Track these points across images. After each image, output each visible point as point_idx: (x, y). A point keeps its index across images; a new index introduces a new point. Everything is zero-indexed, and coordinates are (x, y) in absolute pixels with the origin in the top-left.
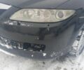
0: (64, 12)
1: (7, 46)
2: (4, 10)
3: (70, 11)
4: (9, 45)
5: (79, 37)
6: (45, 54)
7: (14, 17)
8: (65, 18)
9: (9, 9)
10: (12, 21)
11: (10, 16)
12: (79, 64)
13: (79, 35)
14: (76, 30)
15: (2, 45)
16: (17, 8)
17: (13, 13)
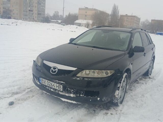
0: (109, 71)
1: (72, 95)
2: (72, 71)
3: (112, 71)
4: (74, 94)
5: (119, 88)
6: (99, 99)
7: (79, 75)
8: (109, 75)
9: (76, 70)
10: (78, 77)
11: (77, 74)
12: (121, 111)
13: (119, 86)
14: (116, 84)
15: (67, 95)
16: (80, 69)
17: (78, 73)
